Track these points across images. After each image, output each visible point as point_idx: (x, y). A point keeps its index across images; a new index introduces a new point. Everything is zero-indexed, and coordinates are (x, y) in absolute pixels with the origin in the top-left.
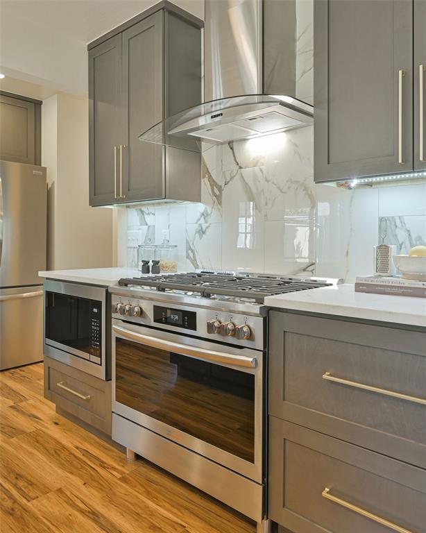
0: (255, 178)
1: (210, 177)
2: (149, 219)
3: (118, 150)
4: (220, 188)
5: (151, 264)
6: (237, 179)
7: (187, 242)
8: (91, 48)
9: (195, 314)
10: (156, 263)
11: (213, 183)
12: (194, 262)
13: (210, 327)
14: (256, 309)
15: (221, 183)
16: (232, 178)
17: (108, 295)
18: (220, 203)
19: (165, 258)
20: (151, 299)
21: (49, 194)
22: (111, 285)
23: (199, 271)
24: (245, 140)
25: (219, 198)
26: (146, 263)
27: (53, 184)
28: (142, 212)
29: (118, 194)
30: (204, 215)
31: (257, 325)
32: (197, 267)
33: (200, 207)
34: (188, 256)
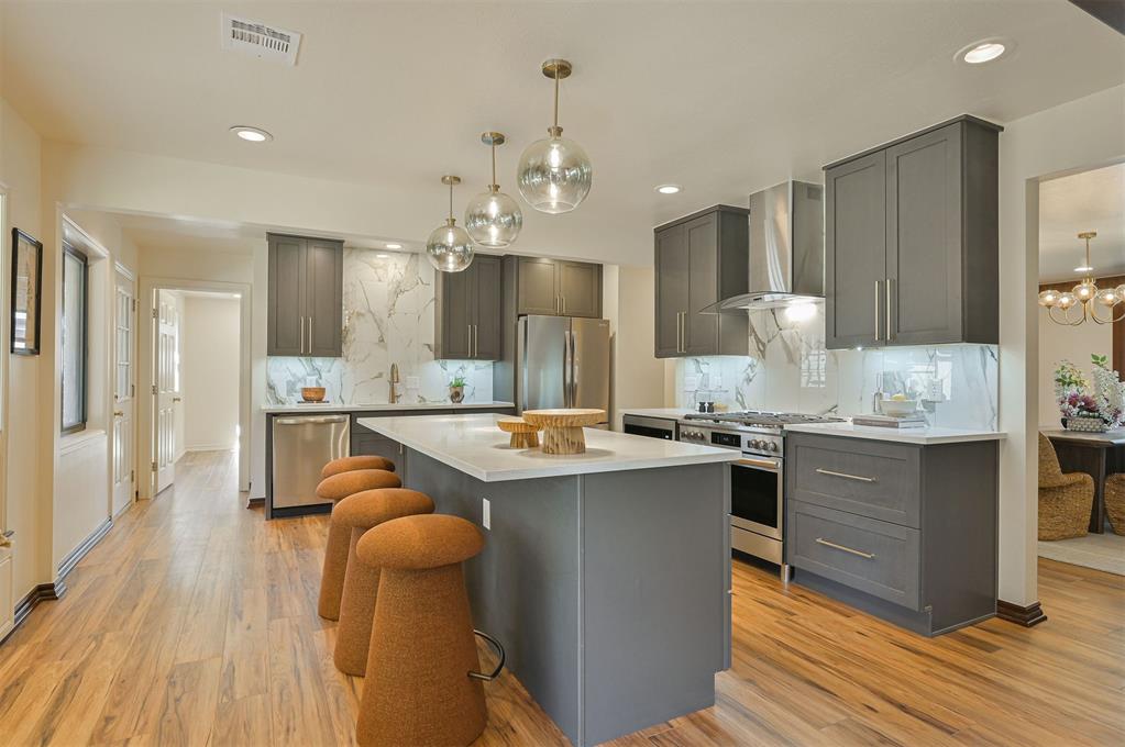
0: (792, 338)
1: (756, 335)
2: (704, 368)
3: (681, 316)
4: (764, 345)
5: (706, 405)
6: (777, 337)
7: (737, 388)
8: (657, 231)
9: (740, 436)
10: (710, 404)
11: (758, 341)
12: (742, 404)
13: (749, 444)
14: (779, 431)
15: (765, 340)
16: (773, 337)
17: (677, 426)
18: (764, 357)
19: (718, 401)
20: (709, 428)
21: (612, 341)
22: (679, 419)
23: (746, 412)
24: (784, 308)
25: (763, 352)
26: (702, 404)
27: (614, 334)
28: (698, 362)
29: (680, 349)
30: (751, 366)
31: (779, 441)
32: (745, 408)
33: (748, 359)
34: (737, 399)
